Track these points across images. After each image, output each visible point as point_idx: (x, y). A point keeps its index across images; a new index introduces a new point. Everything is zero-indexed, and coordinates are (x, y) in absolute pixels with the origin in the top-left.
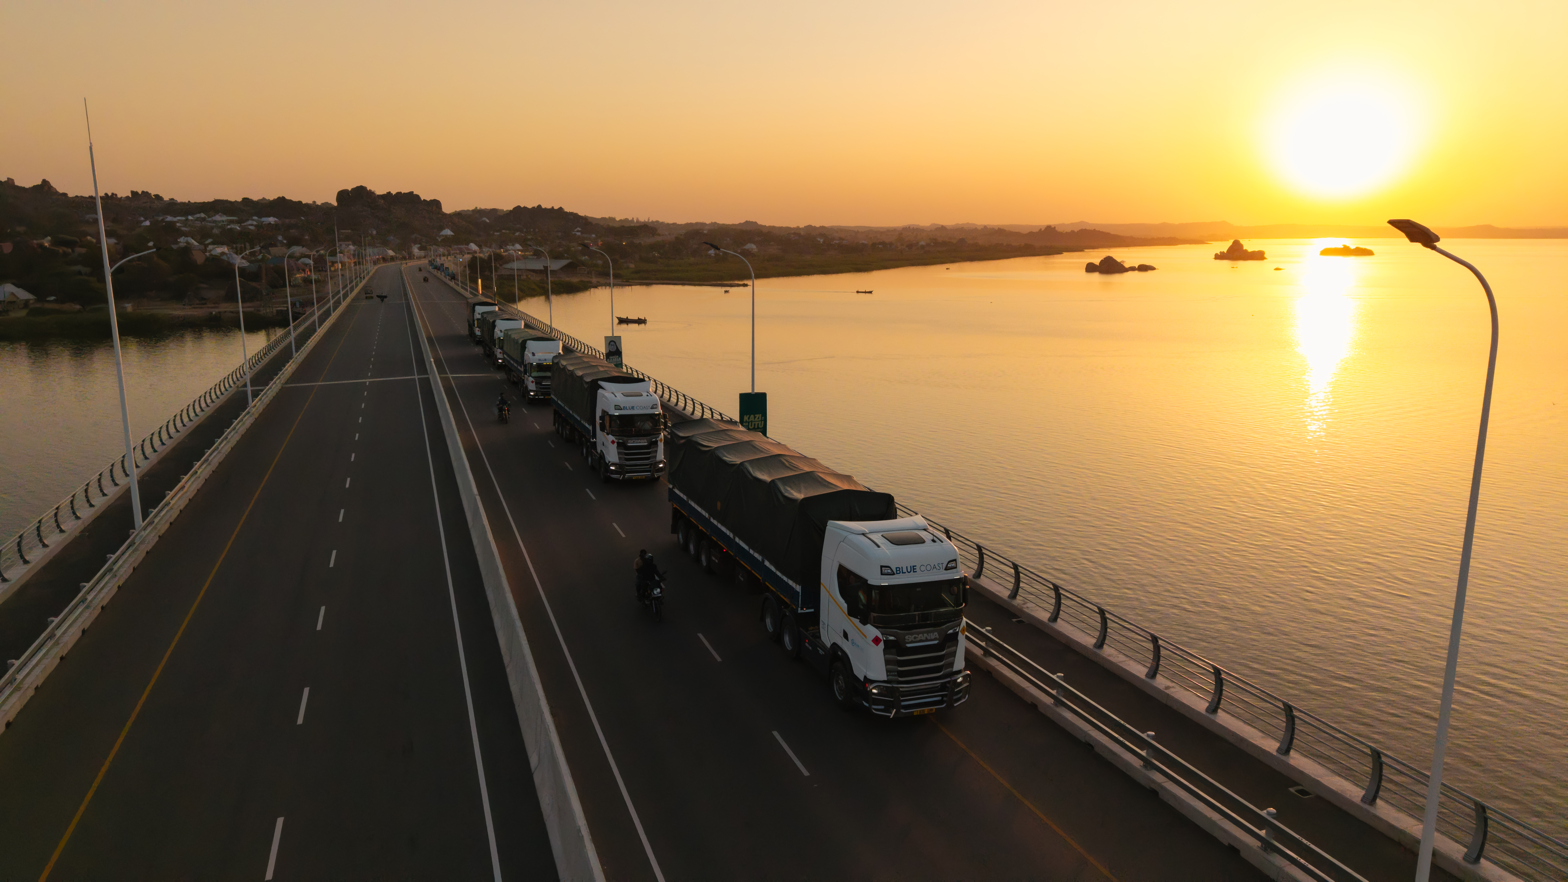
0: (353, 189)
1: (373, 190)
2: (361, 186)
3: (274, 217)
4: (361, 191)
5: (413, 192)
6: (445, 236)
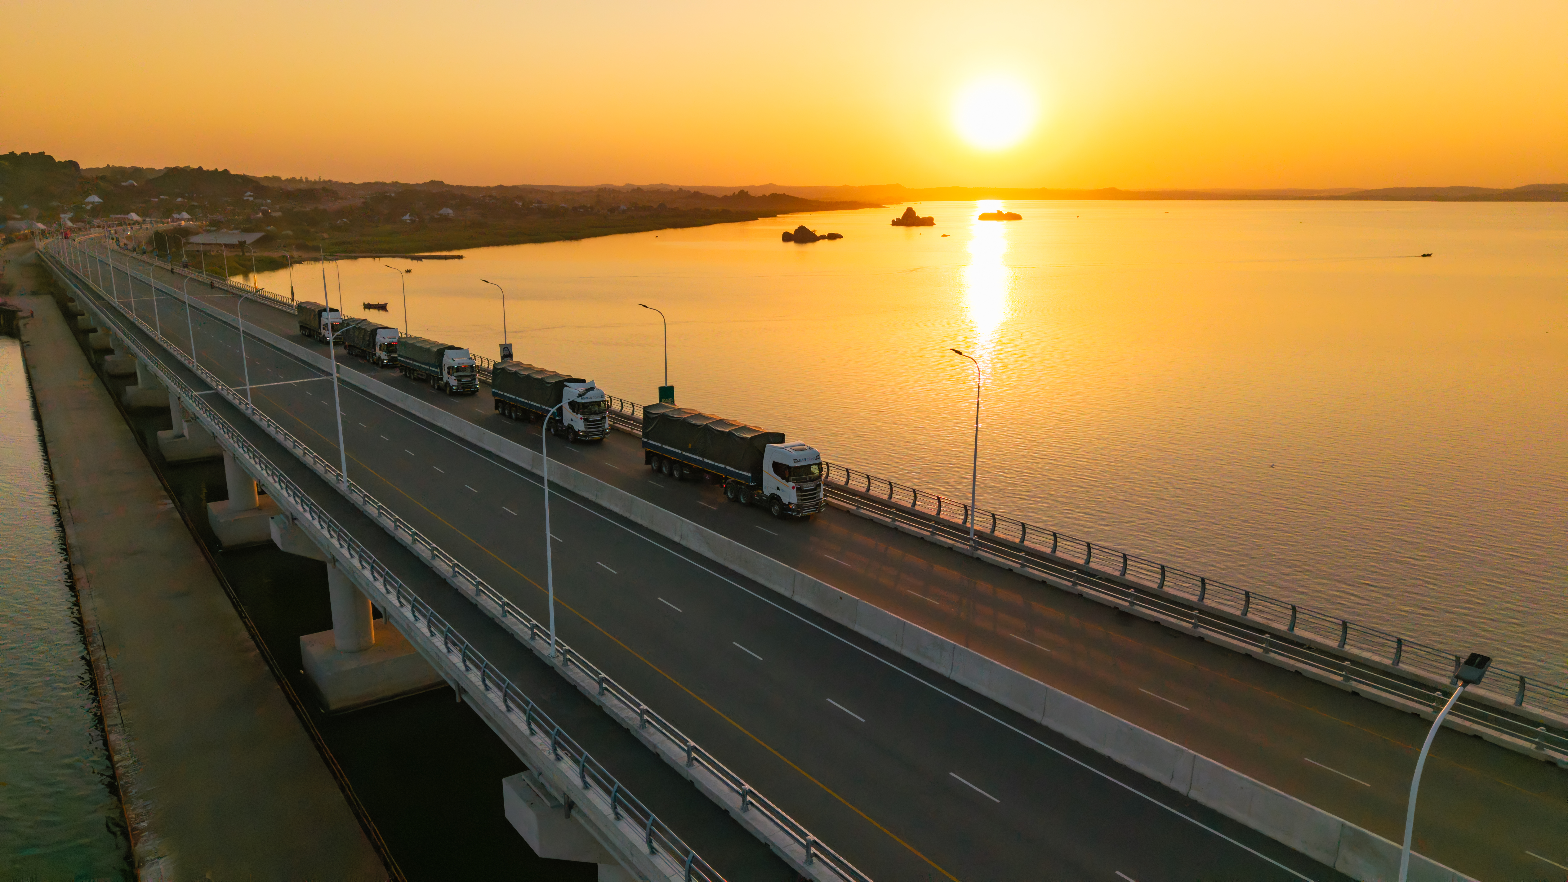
6: (93, 203)
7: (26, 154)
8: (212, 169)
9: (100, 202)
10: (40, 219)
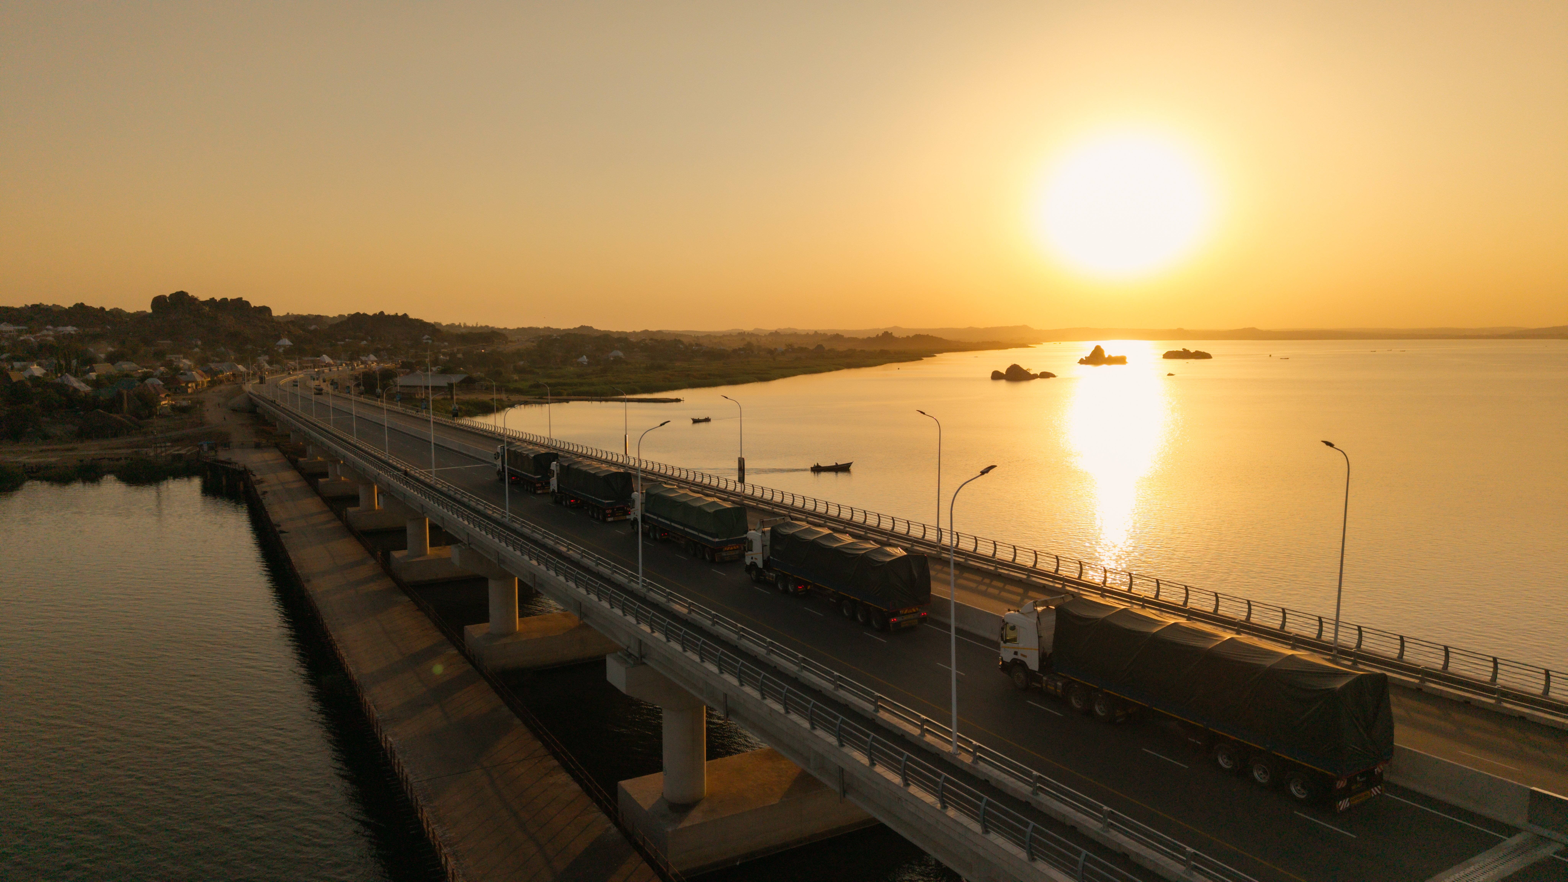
0: (171, 295)
1: (196, 296)
2: (182, 292)
3: (73, 326)
4: (180, 297)
5: (241, 298)
6: (284, 346)
7: (224, 300)
8: (392, 313)
9: (290, 346)
10: (240, 361)
